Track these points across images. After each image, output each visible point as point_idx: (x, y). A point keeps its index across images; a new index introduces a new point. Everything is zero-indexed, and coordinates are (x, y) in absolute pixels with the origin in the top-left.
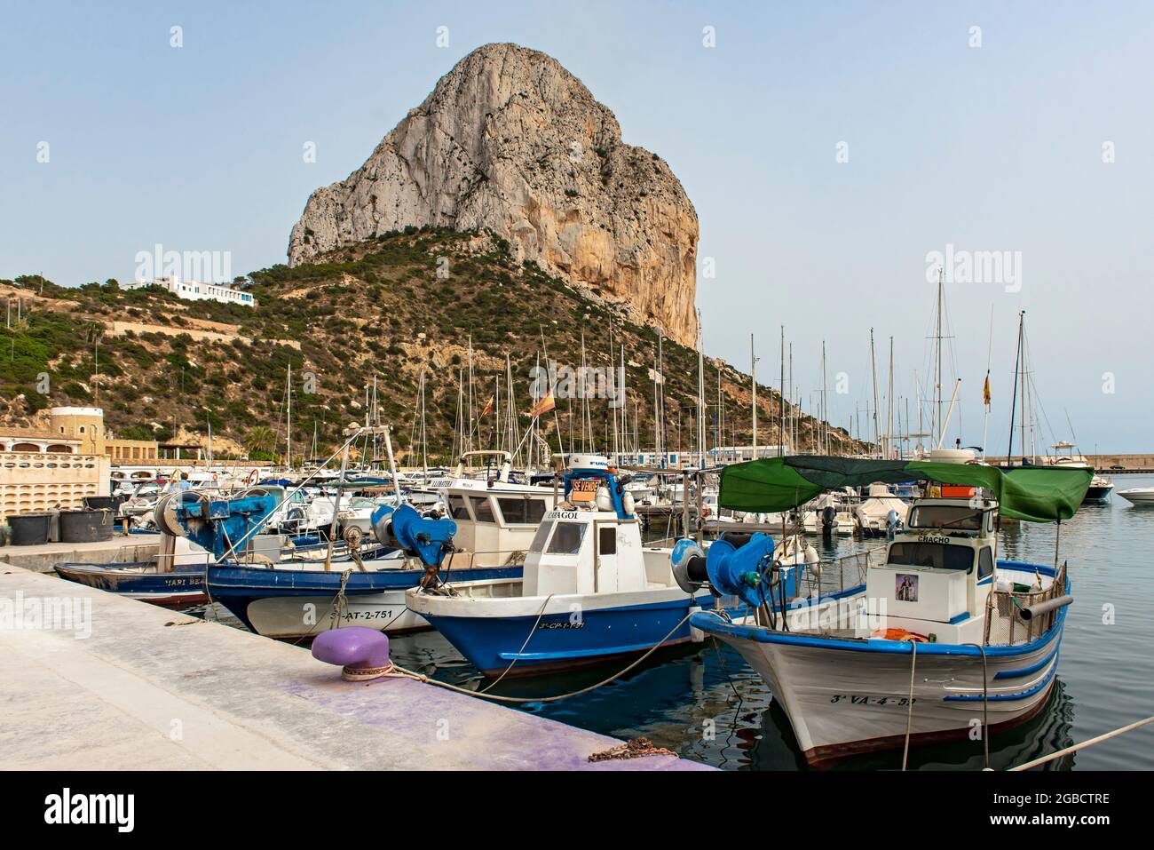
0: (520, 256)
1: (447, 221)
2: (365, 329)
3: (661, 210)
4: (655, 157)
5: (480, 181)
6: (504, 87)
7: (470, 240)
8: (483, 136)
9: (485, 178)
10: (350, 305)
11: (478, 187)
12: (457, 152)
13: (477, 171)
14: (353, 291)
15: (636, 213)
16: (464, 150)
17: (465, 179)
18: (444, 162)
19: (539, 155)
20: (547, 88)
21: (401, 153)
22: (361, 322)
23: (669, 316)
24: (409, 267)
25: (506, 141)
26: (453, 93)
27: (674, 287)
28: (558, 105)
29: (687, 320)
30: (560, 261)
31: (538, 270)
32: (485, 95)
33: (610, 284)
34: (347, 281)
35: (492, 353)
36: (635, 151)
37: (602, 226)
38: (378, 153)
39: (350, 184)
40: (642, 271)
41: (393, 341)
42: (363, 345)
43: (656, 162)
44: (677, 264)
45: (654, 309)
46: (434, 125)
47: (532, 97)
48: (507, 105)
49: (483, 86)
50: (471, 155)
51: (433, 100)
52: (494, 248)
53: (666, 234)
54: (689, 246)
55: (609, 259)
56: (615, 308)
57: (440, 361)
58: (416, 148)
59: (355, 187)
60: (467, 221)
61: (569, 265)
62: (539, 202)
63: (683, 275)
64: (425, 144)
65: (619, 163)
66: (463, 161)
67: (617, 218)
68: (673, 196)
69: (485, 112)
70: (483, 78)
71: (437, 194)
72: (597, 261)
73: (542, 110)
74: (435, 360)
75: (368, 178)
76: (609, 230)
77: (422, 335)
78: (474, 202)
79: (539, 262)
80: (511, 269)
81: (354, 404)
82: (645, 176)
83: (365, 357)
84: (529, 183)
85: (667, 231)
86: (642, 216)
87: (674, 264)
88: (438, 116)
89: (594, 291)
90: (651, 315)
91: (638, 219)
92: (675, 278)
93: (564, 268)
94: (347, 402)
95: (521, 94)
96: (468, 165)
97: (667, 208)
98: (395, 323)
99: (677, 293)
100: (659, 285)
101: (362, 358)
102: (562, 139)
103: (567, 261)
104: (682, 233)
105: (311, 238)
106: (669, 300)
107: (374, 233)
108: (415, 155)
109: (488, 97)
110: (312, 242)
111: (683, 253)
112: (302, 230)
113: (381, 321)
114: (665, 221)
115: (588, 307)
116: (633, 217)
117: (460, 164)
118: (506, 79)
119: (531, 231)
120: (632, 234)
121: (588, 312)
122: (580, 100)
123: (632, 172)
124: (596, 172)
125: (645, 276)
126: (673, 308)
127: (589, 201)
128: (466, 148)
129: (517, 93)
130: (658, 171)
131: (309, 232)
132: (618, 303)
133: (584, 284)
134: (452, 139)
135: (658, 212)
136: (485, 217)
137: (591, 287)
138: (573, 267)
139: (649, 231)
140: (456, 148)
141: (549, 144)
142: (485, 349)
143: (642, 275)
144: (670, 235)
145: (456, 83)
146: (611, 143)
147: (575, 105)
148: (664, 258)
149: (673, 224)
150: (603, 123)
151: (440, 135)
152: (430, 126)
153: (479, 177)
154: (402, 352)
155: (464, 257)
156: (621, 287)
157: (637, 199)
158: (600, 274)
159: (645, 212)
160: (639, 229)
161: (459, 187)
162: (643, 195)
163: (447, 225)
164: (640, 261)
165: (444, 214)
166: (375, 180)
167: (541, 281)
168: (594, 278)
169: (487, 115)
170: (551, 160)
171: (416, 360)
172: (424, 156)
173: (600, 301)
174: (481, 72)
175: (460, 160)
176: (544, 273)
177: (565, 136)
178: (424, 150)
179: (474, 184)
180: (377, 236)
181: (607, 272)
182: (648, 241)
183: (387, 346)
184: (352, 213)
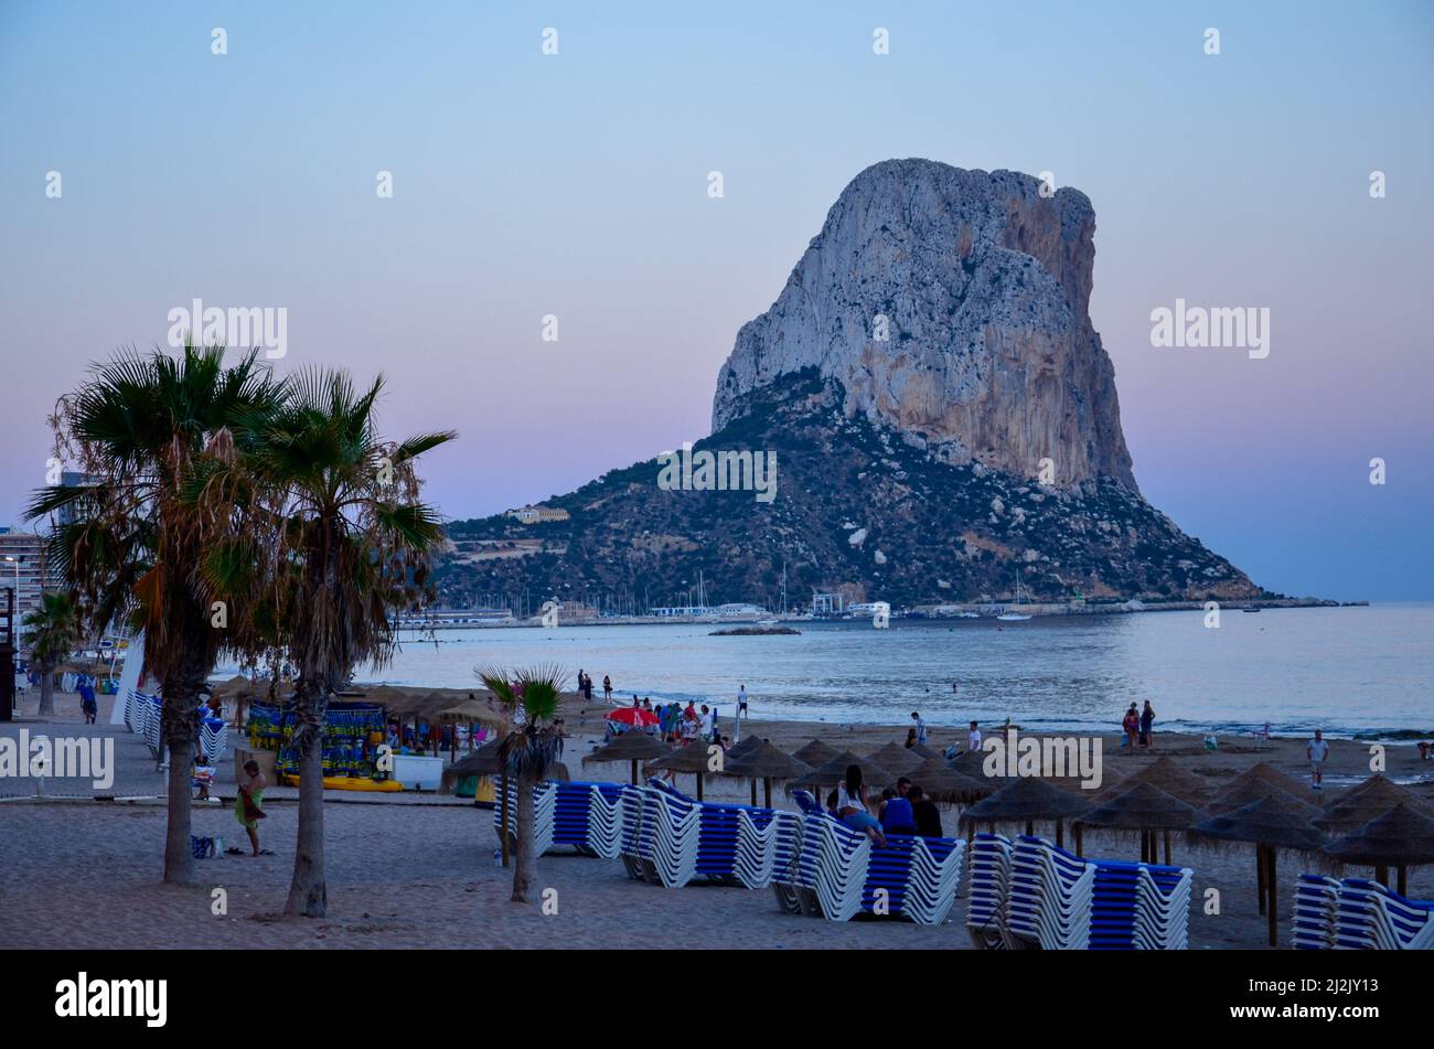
0: (848, 409)
3: (1004, 335)
4: (1029, 264)
6: (870, 220)
12: (835, 290)
15: (971, 345)
19: (889, 294)
20: (916, 209)
21: (803, 285)
25: (864, 282)
26: (834, 227)
27: (1019, 415)
28: (927, 225)
29: (1047, 445)
30: (890, 407)
31: (862, 422)
32: (854, 231)
33: (941, 422)
35: (693, 539)
36: (1010, 258)
37: (929, 368)
39: (770, 317)
40: (968, 408)
41: (629, 537)
43: (1025, 271)
44: (1021, 391)
45: (995, 442)
46: (822, 259)
47: (893, 227)
48: (869, 240)
49: (854, 220)
51: (824, 232)
52: (830, 403)
53: (1011, 359)
55: (936, 399)
56: (937, 450)
57: (656, 548)
59: (771, 321)
61: (899, 411)
62: (872, 351)
63: (1035, 400)
65: (979, 283)
67: (948, 355)
68: (1026, 314)
70: (853, 212)
72: (921, 405)
73: (901, 241)
74: (652, 547)
75: (779, 313)
76: (938, 370)
77: (647, 532)
79: (868, 413)
81: (567, 585)
82: (1000, 296)
84: (868, 330)
85: (1013, 356)
86: (977, 348)
87: (1017, 391)
88: (826, 249)
89: (921, 433)
91: (971, 352)
92: (1018, 406)
93: (896, 413)
95: (884, 226)
97: (1012, 331)
99: (1024, 420)
100: (999, 416)
102: (916, 270)
103: (895, 407)
104: (1032, 355)
105: (732, 379)
106: (1013, 430)
107: (781, 372)
109: (855, 234)
110: (733, 385)
111: (1031, 376)
112: (726, 371)
114: (1009, 345)
116: (966, 350)
117: (836, 303)
118: (873, 212)
119: (865, 380)
120: (961, 370)
122: (955, 211)
124: (944, 302)
125: (972, 413)
126: (1022, 438)
127: (921, 341)
129: (880, 226)
131: (732, 374)
133: (914, 428)
135: (1002, 337)
136: (837, 365)
137: (918, 429)
138: (901, 412)
139: (980, 364)
140: (835, 286)
141: (899, 281)
142: (689, 535)
143: (969, 411)
144: (1016, 360)
146: (985, 254)
147: (947, 219)
149: (1018, 347)
150: (981, 229)
151: (825, 272)
152: (820, 261)
154: (632, 546)
156: (952, 423)
157: (977, 329)
158: (928, 417)
159: (982, 343)
160: (969, 364)
162: (986, 322)
164: (965, 397)
166: (783, 316)
168: (923, 420)
170: (896, 300)
173: (921, 443)
175: (836, 298)
176: (866, 425)
178: (816, 285)
180: (783, 374)
181: (933, 412)
182: (978, 375)
184: (769, 347)
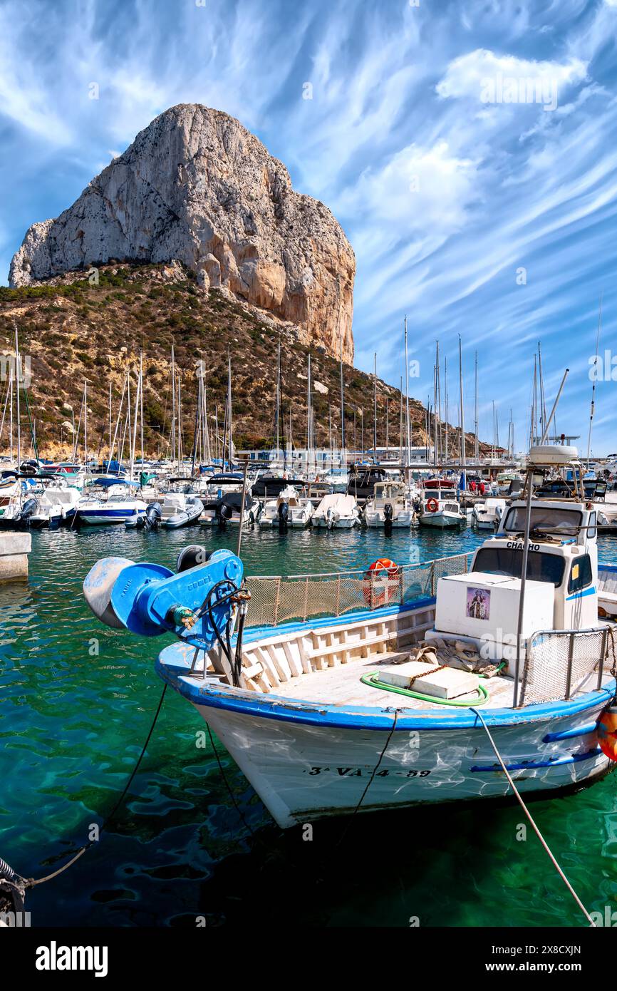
0: (207, 282)
1: (144, 254)
2: (74, 343)
3: (324, 249)
4: (320, 204)
5: (172, 221)
6: (193, 141)
7: (164, 269)
8: (175, 182)
9: (176, 218)
10: (62, 322)
11: (171, 226)
12: (153, 195)
13: (170, 212)
14: (65, 311)
15: (303, 250)
16: (158, 194)
17: (160, 218)
18: (142, 204)
19: (223, 200)
20: (230, 143)
21: (104, 196)
22: (73, 336)
23: (330, 338)
24: (112, 291)
25: (195, 187)
26: (149, 145)
27: (335, 313)
28: (239, 159)
29: (345, 341)
30: (239, 289)
31: (221, 297)
32: (177, 148)
33: (281, 310)
34: (60, 302)
35: (183, 365)
36: (303, 198)
37: (275, 261)
38: (86, 195)
39: (63, 220)
40: (308, 299)
41: (99, 354)
42: (74, 356)
43: (320, 208)
44: (338, 294)
45: (318, 331)
46: (133, 172)
47: (217, 150)
48: (195, 156)
49: (175, 140)
50: (165, 198)
51: (133, 151)
52: (184, 277)
54: (347, 279)
55: (281, 288)
56: (285, 331)
57: (139, 371)
58: (118, 192)
59: (64, 224)
60: (160, 253)
61: (248, 294)
62: (222, 239)
63: (342, 304)
64: (126, 189)
65: (290, 209)
66: (158, 203)
67: (288, 254)
68: (334, 237)
69: (177, 163)
70: (176, 133)
71: (135, 231)
72: (270, 291)
73: (225, 162)
74: (135, 369)
75: (77, 216)
76: (281, 264)
77: (124, 349)
78: (167, 238)
79: (222, 290)
80: (198, 296)
81: (67, 406)
82: (311, 220)
83: (75, 366)
84: (214, 223)
85: (329, 266)
86: (309, 253)
87: (335, 294)
88: (137, 164)
89: (267, 315)
90: (315, 337)
91: (306, 256)
92: (336, 306)
93: (243, 295)
94: (59, 403)
95: (207, 148)
96: (163, 206)
97: (330, 247)
98: (99, 338)
99: (337, 318)
100: (323, 311)
101: (72, 367)
102: (242, 187)
103: (245, 290)
104: (342, 269)
105: (28, 265)
106: (331, 323)
107: (82, 263)
108: (118, 196)
109: (179, 149)
110: (29, 270)
111: (342, 285)
112: (21, 258)
113: (88, 336)
114: (328, 258)
115: (263, 329)
116: (301, 254)
117: (155, 206)
118: (195, 135)
119: (215, 263)
120: (301, 268)
121: (263, 332)
122: (257, 154)
123: (300, 216)
124: (270, 214)
125: (311, 303)
126: (334, 331)
127: (264, 239)
128: (160, 192)
129: (204, 147)
130: (322, 216)
131: (26, 262)
132: (287, 326)
133: (260, 310)
134: (149, 184)
135: (322, 250)
136: (176, 251)
137: (265, 312)
138: (251, 295)
139: (315, 266)
140: (152, 192)
141: (231, 191)
142: (177, 362)
143: (309, 302)
144: (332, 270)
145: (152, 137)
146: (283, 191)
147: (253, 158)
148: (327, 289)
149: (335, 261)
150: (276, 174)
151: (138, 181)
152: (130, 174)
153: (171, 217)
154: (108, 364)
155: (158, 284)
156: (291, 313)
157: (304, 239)
158: (273, 301)
159: (311, 250)
160: (306, 264)
161: (155, 225)
162: (310, 235)
163: (144, 257)
164: (307, 290)
165: (141, 248)
166: (83, 218)
167: (223, 306)
168: (268, 305)
169: (179, 165)
170: (233, 204)
171: (119, 371)
172: (125, 198)
173: (273, 324)
174: (174, 128)
175: (155, 202)
176: (226, 299)
177: (245, 184)
178: (125, 193)
179: (167, 223)
180: (85, 265)
181: (279, 300)
182: (314, 275)
183: (94, 357)
184: (63, 245)
